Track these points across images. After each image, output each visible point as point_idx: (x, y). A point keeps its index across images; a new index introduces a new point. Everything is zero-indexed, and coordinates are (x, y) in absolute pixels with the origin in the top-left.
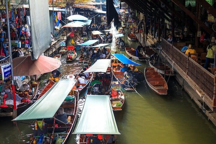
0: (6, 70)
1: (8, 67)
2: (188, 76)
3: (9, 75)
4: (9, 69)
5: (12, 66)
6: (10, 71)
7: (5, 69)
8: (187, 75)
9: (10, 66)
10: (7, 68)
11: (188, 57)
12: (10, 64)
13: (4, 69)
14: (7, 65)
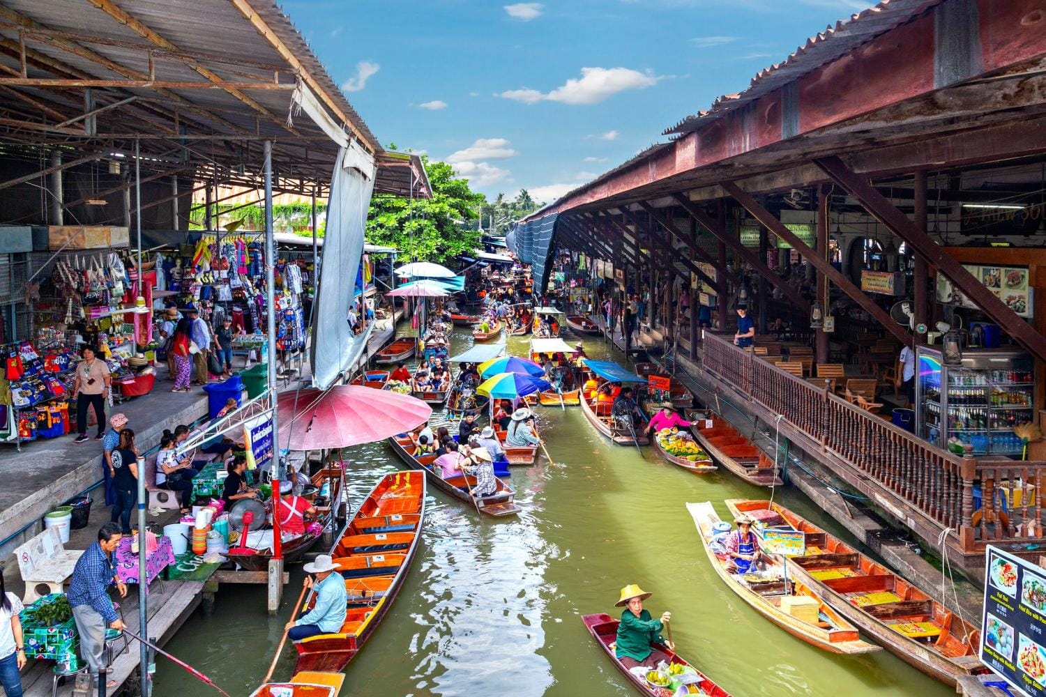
0: (258, 437)
1: (265, 425)
2: (827, 448)
3: (267, 452)
4: (266, 432)
5: (274, 422)
6: (268, 439)
7: (255, 431)
8: (826, 444)
9: (270, 422)
10: (261, 430)
11: (827, 391)
12: (269, 415)
13: (252, 432)
14: (263, 420)
